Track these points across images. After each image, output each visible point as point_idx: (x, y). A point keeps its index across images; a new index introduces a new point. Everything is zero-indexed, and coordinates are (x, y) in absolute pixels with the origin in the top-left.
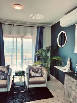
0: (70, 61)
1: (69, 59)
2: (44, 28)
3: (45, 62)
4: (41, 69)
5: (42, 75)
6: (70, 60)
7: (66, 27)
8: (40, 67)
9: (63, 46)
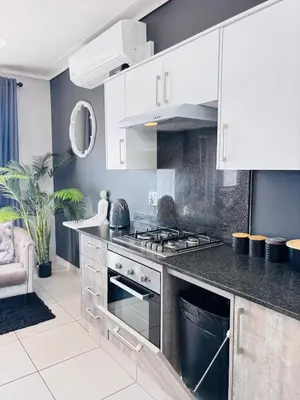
0: (108, 200)
1: (103, 194)
2: (21, 85)
3: (33, 212)
4: (12, 237)
5: (14, 255)
6: (108, 195)
7: (90, 88)
8: (8, 231)
9: (86, 152)
